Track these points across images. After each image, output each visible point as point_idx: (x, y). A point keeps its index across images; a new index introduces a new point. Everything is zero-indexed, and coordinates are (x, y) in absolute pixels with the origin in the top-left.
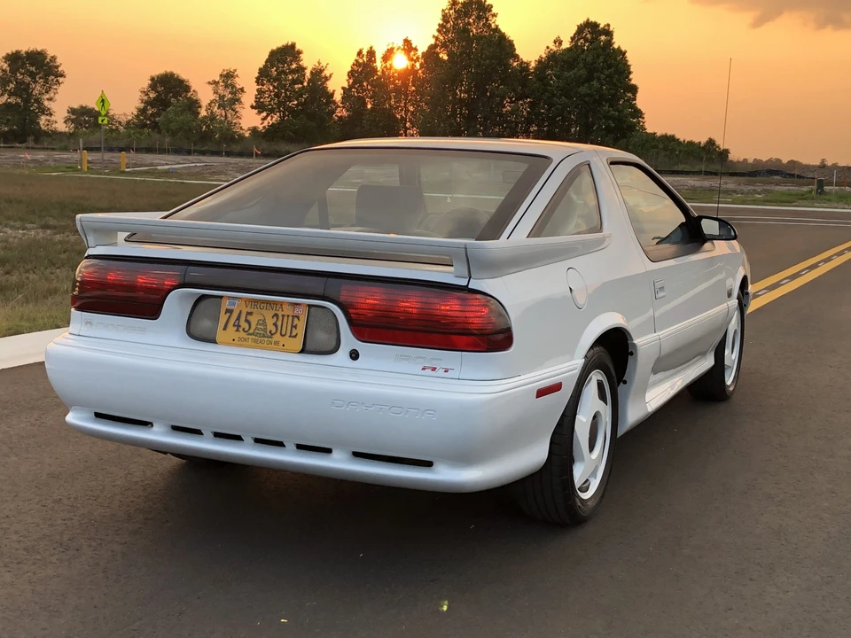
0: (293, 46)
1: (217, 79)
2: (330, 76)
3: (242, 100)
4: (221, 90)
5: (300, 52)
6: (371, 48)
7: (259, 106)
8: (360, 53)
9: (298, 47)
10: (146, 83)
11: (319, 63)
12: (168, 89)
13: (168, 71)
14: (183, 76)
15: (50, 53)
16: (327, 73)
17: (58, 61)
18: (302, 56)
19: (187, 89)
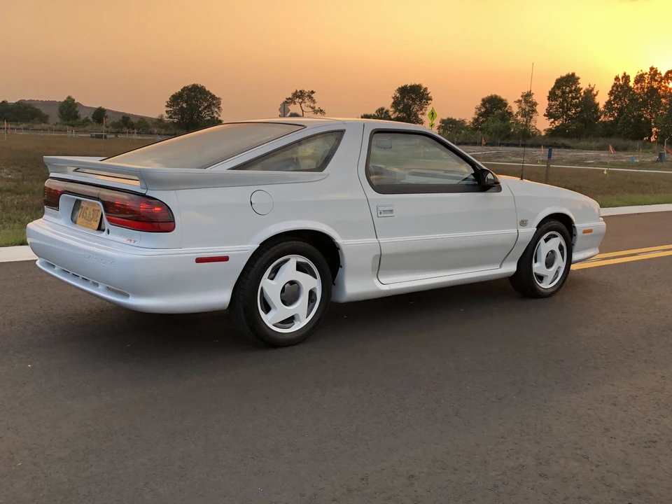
0: (573, 75)
1: (521, 99)
2: (597, 93)
3: (537, 110)
4: (523, 105)
5: (578, 78)
6: (625, 74)
7: (549, 115)
8: (617, 78)
9: (577, 75)
10: (479, 103)
11: (590, 86)
12: (493, 105)
13: (493, 94)
14: (503, 97)
15: (424, 86)
16: (595, 92)
17: (429, 91)
18: (580, 81)
19: (506, 105)
